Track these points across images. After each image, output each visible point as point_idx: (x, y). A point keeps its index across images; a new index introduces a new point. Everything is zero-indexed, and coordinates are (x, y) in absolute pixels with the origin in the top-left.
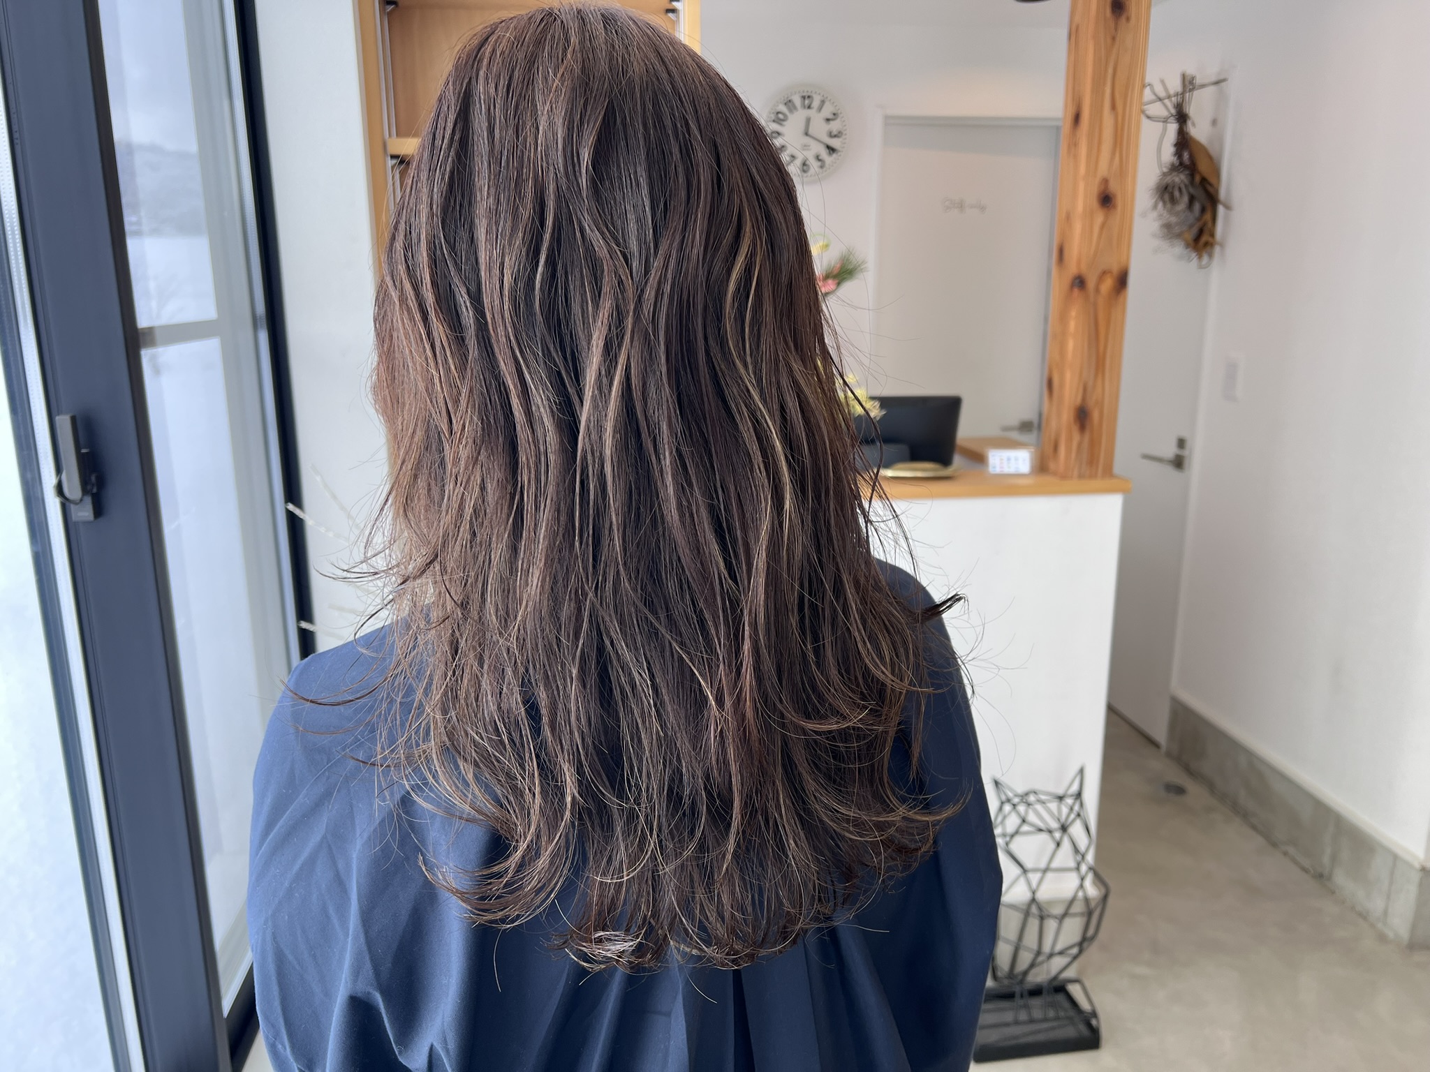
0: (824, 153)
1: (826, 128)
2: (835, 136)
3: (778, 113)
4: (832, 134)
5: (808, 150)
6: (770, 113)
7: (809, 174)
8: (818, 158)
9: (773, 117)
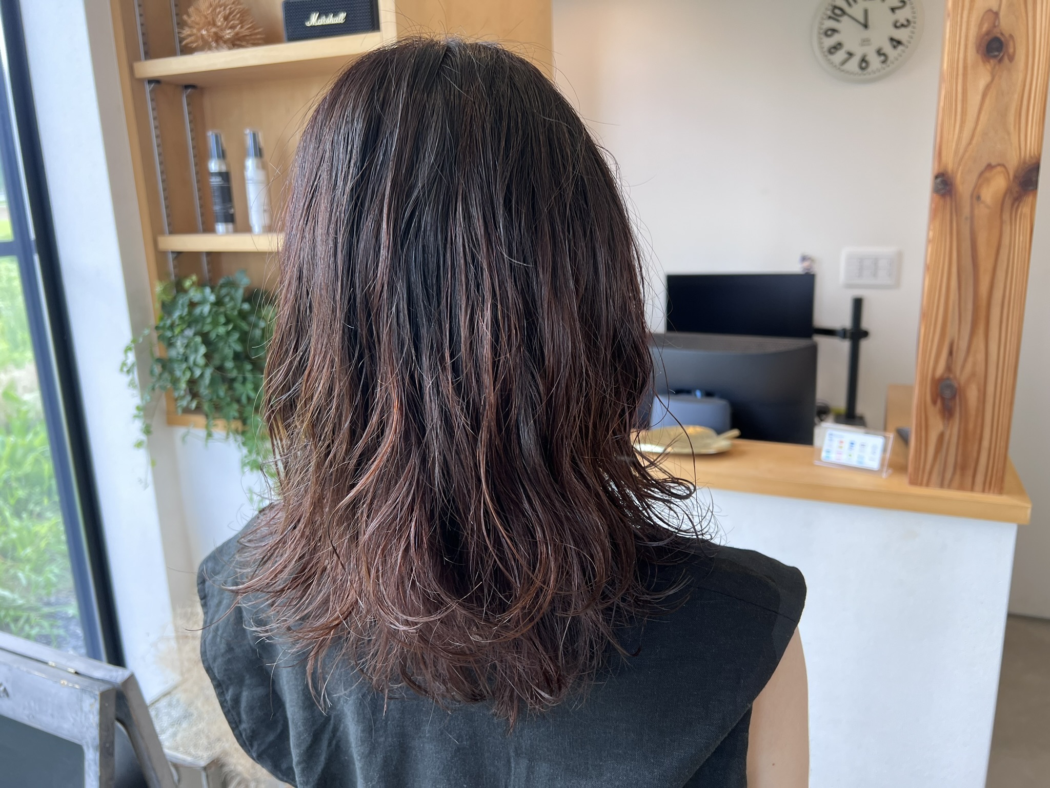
0: (888, 48)
1: (892, 18)
2: (903, 25)
3: (835, 7)
4: (898, 24)
5: (869, 45)
6: (827, 9)
7: (869, 70)
8: (879, 52)
9: (829, 13)
